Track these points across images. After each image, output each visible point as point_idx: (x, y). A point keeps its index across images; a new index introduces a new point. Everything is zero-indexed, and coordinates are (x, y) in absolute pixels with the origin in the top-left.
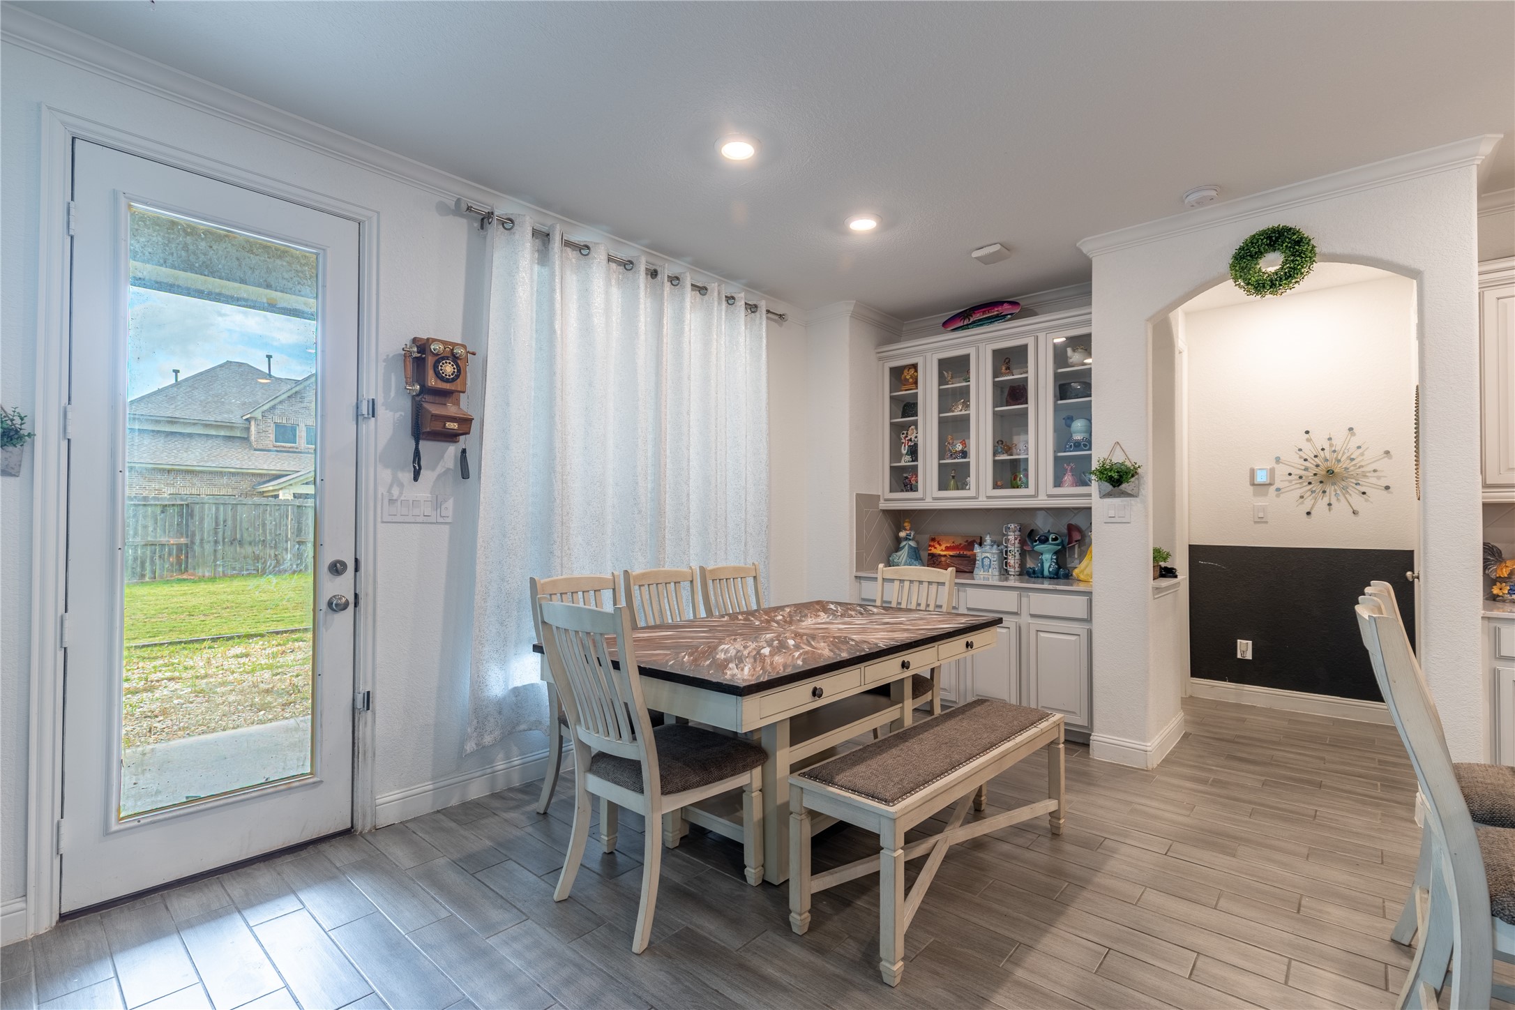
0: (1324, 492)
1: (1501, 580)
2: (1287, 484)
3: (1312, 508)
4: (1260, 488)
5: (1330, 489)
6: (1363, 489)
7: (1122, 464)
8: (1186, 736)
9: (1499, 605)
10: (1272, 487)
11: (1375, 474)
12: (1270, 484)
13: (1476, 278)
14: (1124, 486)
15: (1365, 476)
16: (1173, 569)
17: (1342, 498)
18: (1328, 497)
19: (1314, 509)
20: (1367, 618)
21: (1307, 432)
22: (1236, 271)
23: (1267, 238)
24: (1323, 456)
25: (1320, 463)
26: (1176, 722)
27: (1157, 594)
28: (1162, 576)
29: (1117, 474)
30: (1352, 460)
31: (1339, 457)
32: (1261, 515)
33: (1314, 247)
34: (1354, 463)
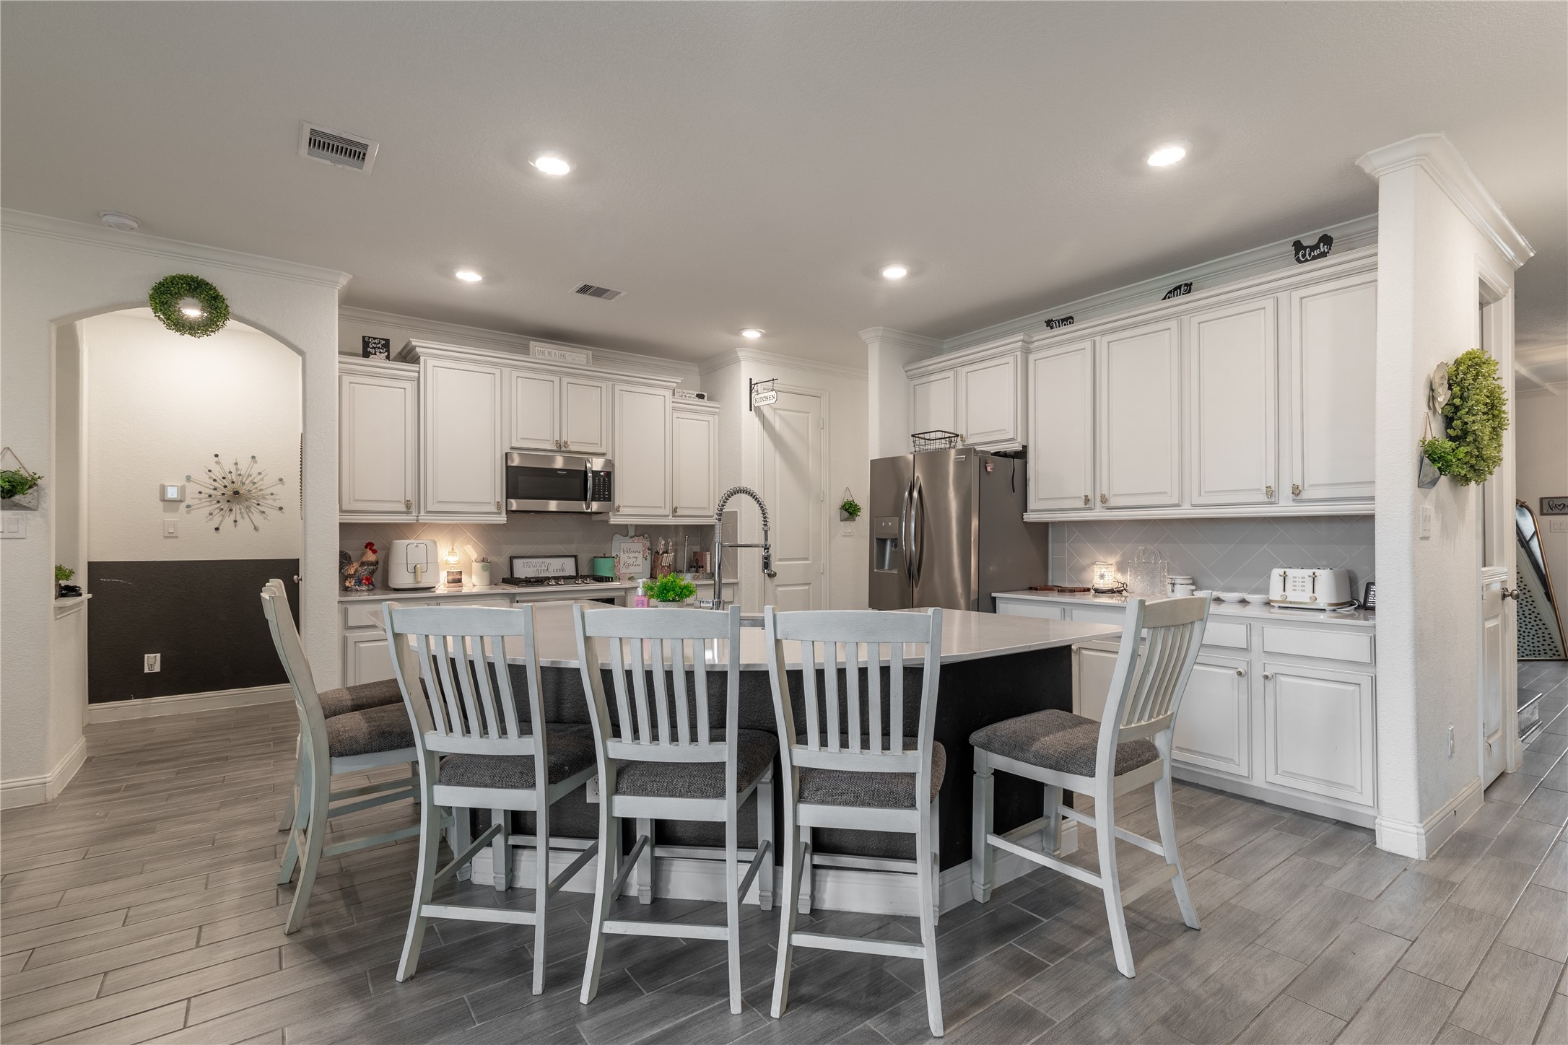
0: (231, 510)
1: (350, 576)
2: (197, 501)
3: (220, 524)
4: (171, 504)
5: (236, 508)
6: (262, 509)
7: (15, 473)
8: (89, 760)
9: (349, 593)
10: (183, 504)
11: (273, 497)
12: (181, 501)
13: (337, 365)
14: (17, 498)
15: (264, 498)
16: (76, 587)
17: (245, 516)
18: (234, 515)
19: (222, 525)
20: (268, 598)
21: (216, 456)
22: (156, 303)
23: (186, 284)
24: (230, 478)
25: (227, 484)
26: (78, 748)
27: (60, 614)
28: (63, 595)
29: (7, 484)
30: (254, 483)
31: (244, 481)
32: (171, 530)
33: (227, 306)
34: (255, 486)
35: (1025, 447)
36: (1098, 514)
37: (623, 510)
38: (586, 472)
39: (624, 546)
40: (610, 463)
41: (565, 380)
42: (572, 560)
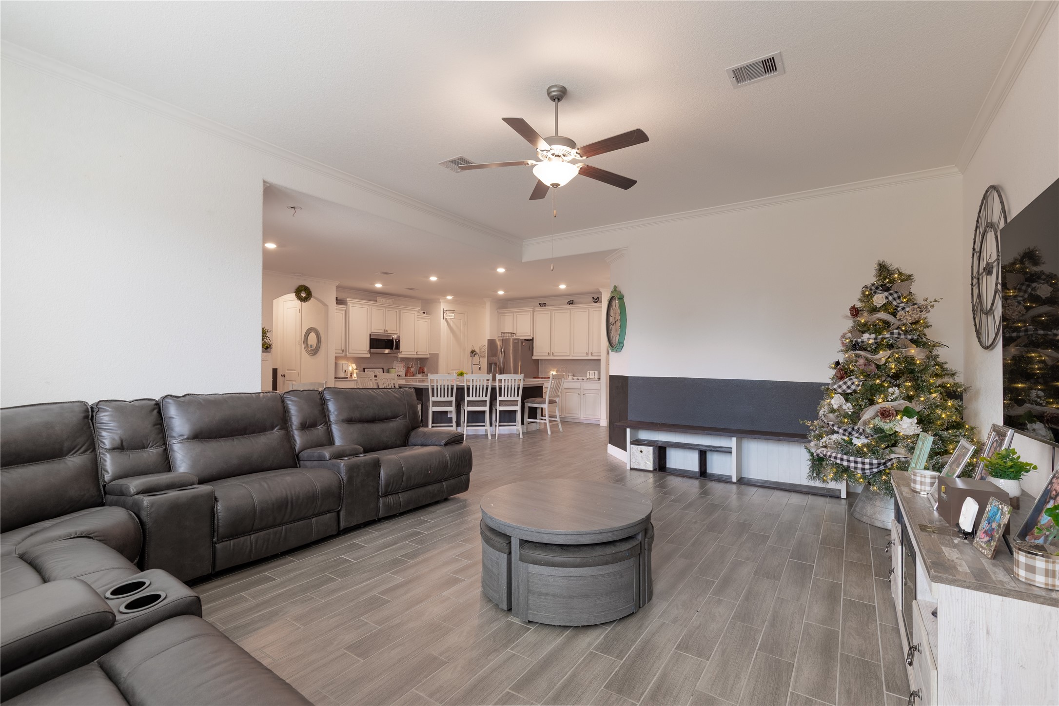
13: (335, 308)
22: (296, 293)
23: (305, 288)
33: (312, 294)
35: (533, 338)
36: (551, 357)
37: (403, 353)
38: (393, 340)
39: (397, 365)
40: (399, 337)
41: (387, 309)
42: (382, 369)
